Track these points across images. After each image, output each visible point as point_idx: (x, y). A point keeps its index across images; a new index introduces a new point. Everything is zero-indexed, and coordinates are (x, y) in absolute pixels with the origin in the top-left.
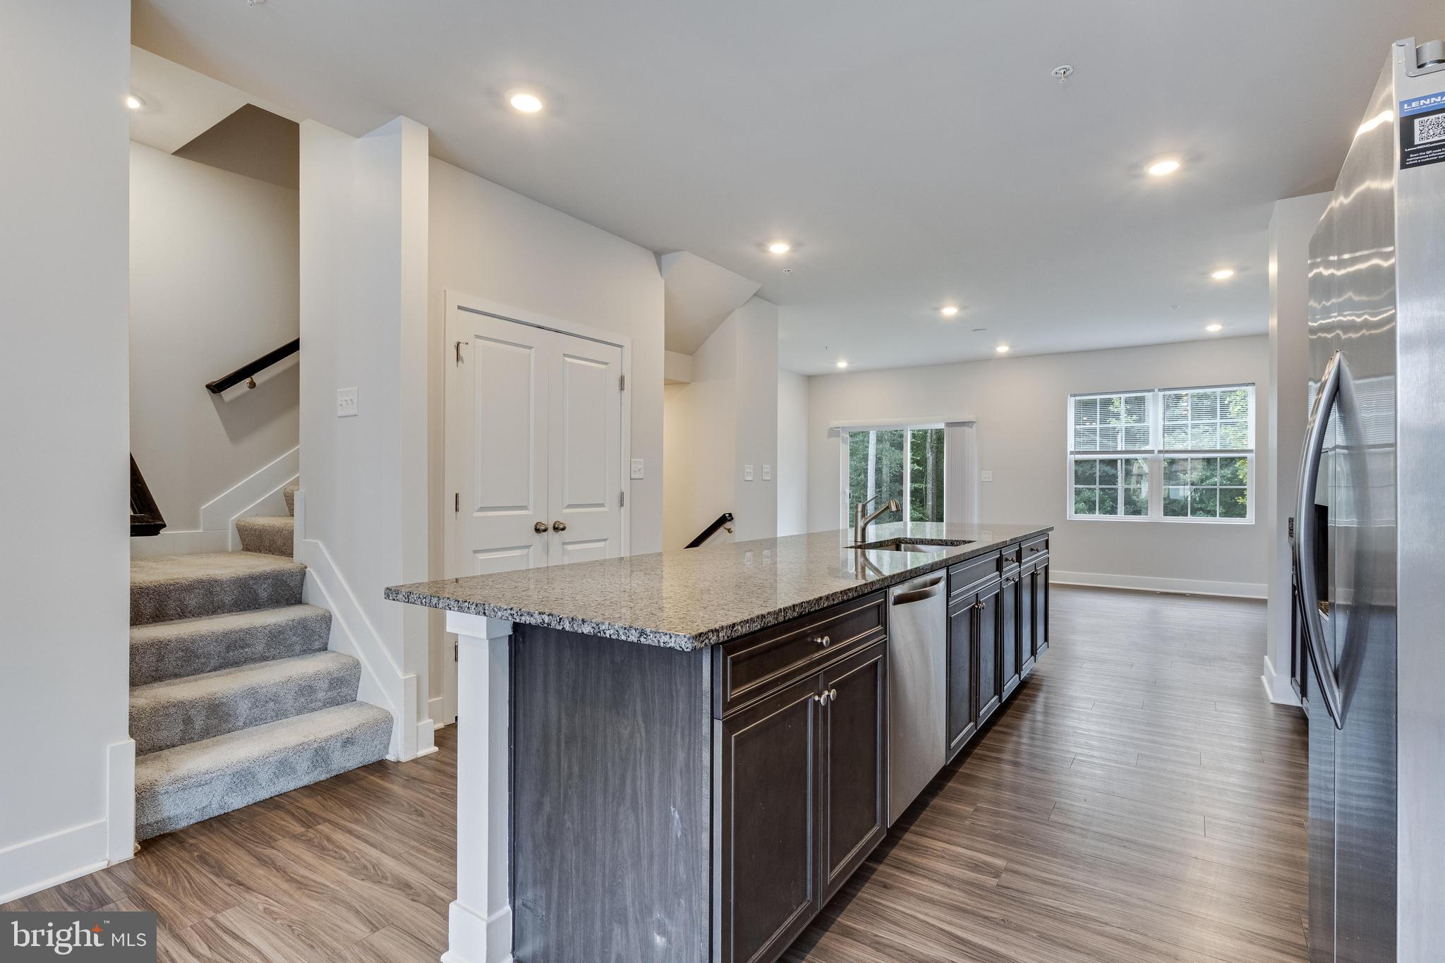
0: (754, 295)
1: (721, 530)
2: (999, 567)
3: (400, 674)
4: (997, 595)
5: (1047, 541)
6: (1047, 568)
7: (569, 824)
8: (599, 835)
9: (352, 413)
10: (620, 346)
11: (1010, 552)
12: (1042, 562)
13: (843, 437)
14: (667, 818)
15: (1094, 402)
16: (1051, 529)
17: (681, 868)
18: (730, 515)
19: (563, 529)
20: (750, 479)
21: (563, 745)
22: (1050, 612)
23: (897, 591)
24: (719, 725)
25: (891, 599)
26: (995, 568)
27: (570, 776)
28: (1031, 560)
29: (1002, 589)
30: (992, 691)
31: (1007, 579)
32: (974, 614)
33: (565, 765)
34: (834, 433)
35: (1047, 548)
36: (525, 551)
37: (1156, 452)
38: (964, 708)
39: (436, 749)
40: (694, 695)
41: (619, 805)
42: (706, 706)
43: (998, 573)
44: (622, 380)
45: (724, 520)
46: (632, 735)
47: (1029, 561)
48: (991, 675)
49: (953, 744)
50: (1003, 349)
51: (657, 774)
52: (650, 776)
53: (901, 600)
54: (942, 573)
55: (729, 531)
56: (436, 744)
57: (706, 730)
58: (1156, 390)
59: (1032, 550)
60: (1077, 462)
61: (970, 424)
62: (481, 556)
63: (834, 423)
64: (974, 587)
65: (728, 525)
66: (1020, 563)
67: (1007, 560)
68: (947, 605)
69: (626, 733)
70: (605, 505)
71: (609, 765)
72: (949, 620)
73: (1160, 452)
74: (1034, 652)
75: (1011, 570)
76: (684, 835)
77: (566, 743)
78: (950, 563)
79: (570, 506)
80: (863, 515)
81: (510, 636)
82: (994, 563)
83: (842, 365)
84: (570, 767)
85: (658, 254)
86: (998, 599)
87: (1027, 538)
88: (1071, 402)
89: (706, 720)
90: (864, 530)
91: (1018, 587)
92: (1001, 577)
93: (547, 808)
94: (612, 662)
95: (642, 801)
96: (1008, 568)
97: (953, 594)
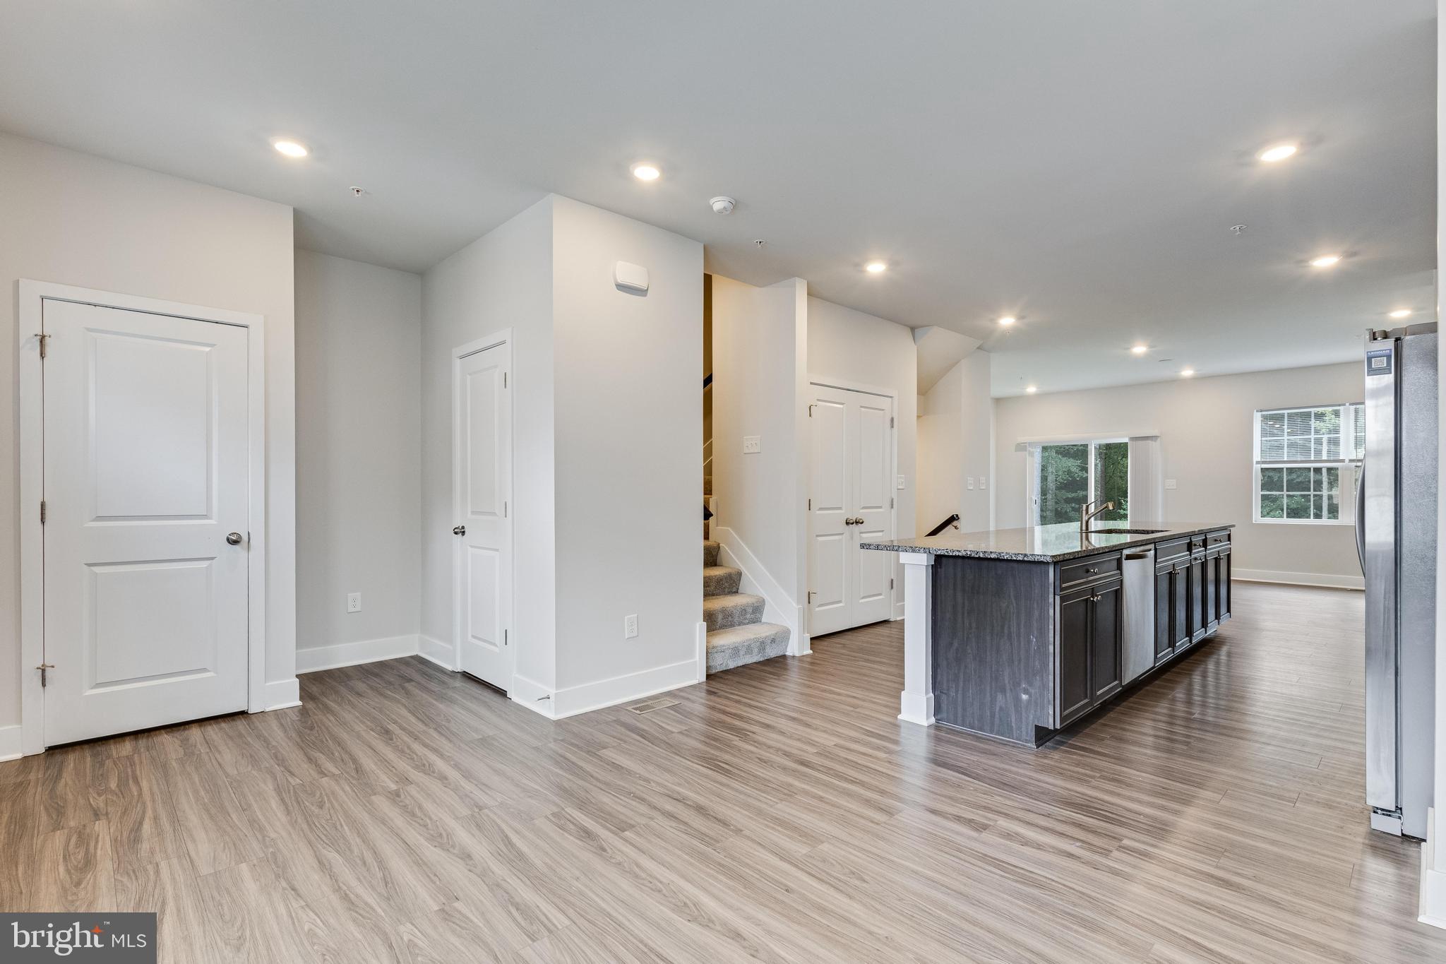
0: (978, 348)
1: (950, 527)
2: (1190, 547)
3: (794, 605)
4: (1188, 568)
5: (1229, 535)
6: (1229, 556)
7: (969, 651)
8: (988, 653)
9: (756, 451)
10: (891, 397)
11: (1197, 540)
12: (1224, 550)
13: (1029, 451)
14: (1029, 642)
15: (1283, 416)
16: (1233, 526)
17: (1037, 663)
18: (957, 515)
19: (862, 523)
20: (971, 488)
21: (966, 614)
22: (1232, 600)
23: (1126, 552)
24: (1058, 598)
25: (1124, 557)
26: (1186, 549)
27: (970, 628)
28: (1215, 548)
29: (1192, 565)
30: (1185, 633)
31: (1196, 559)
32: (1172, 577)
33: (966, 622)
34: (1021, 447)
35: (1229, 540)
36: (840, 537)
37: (1347, 461)
38: (1164, 639)
39: (811, 652)
40: (1044, 586)
41: (1000, 639)
42: (1051, 590)
43: (1188, 553)
44: (892, 420)
45: (952, 519)
46: (1008, 607)
47: (1213, 548)
48: (1184, 623)
49: (1158, 656)
50: (1187, 372)
51: (1023, 623)
52: (1019, 625)
53: (1129, 557)
54: (1152, 546)
55: (956, 528)
56: (811, 649)
57: (1051, 600)
58: (1347, 404)
59: (1216, 540)
60: (1263, 470)
61: (1154, 438)
62: (820, 539)
63: (1021, 439)
64: (1172, 559)
65: (955, 523)
66: (1206, 548)
67: (1195, 545)
68: (1155, 567)
69: (1004, 605)
70: (883, 507)
71: (995, 621)
72: (1156, 577)
73: (1351, 461)
74: (1218, 617)
75: (1198, 552)
76: (1038, 648)
77: (968, 613)
78: (1157, 541)
79: (864, 508)
80: (1087, 512)
81: (932, 565)
82: (1186, 546)
83: (1031, 390)
84: (970, 624)
85: (913, 329)
86: (1189, 570)
87: (1211, 531)
88: (1257, 417)
89: (1051, 596)
90: (1087, 522)
91: (1204, 566)
92: (1190, 555)
93: (956, 644)
94: (996, 574)
95: (1014, 635)
96: (1195, 551)
97: (1158, 561)
